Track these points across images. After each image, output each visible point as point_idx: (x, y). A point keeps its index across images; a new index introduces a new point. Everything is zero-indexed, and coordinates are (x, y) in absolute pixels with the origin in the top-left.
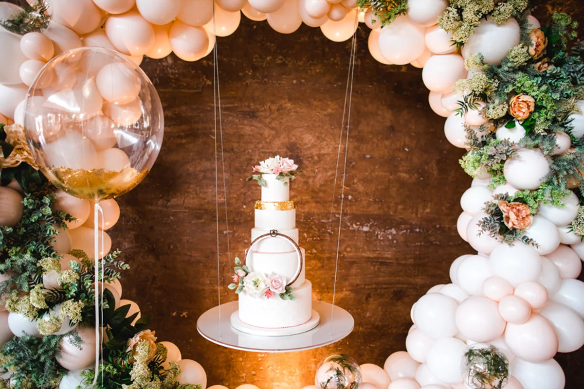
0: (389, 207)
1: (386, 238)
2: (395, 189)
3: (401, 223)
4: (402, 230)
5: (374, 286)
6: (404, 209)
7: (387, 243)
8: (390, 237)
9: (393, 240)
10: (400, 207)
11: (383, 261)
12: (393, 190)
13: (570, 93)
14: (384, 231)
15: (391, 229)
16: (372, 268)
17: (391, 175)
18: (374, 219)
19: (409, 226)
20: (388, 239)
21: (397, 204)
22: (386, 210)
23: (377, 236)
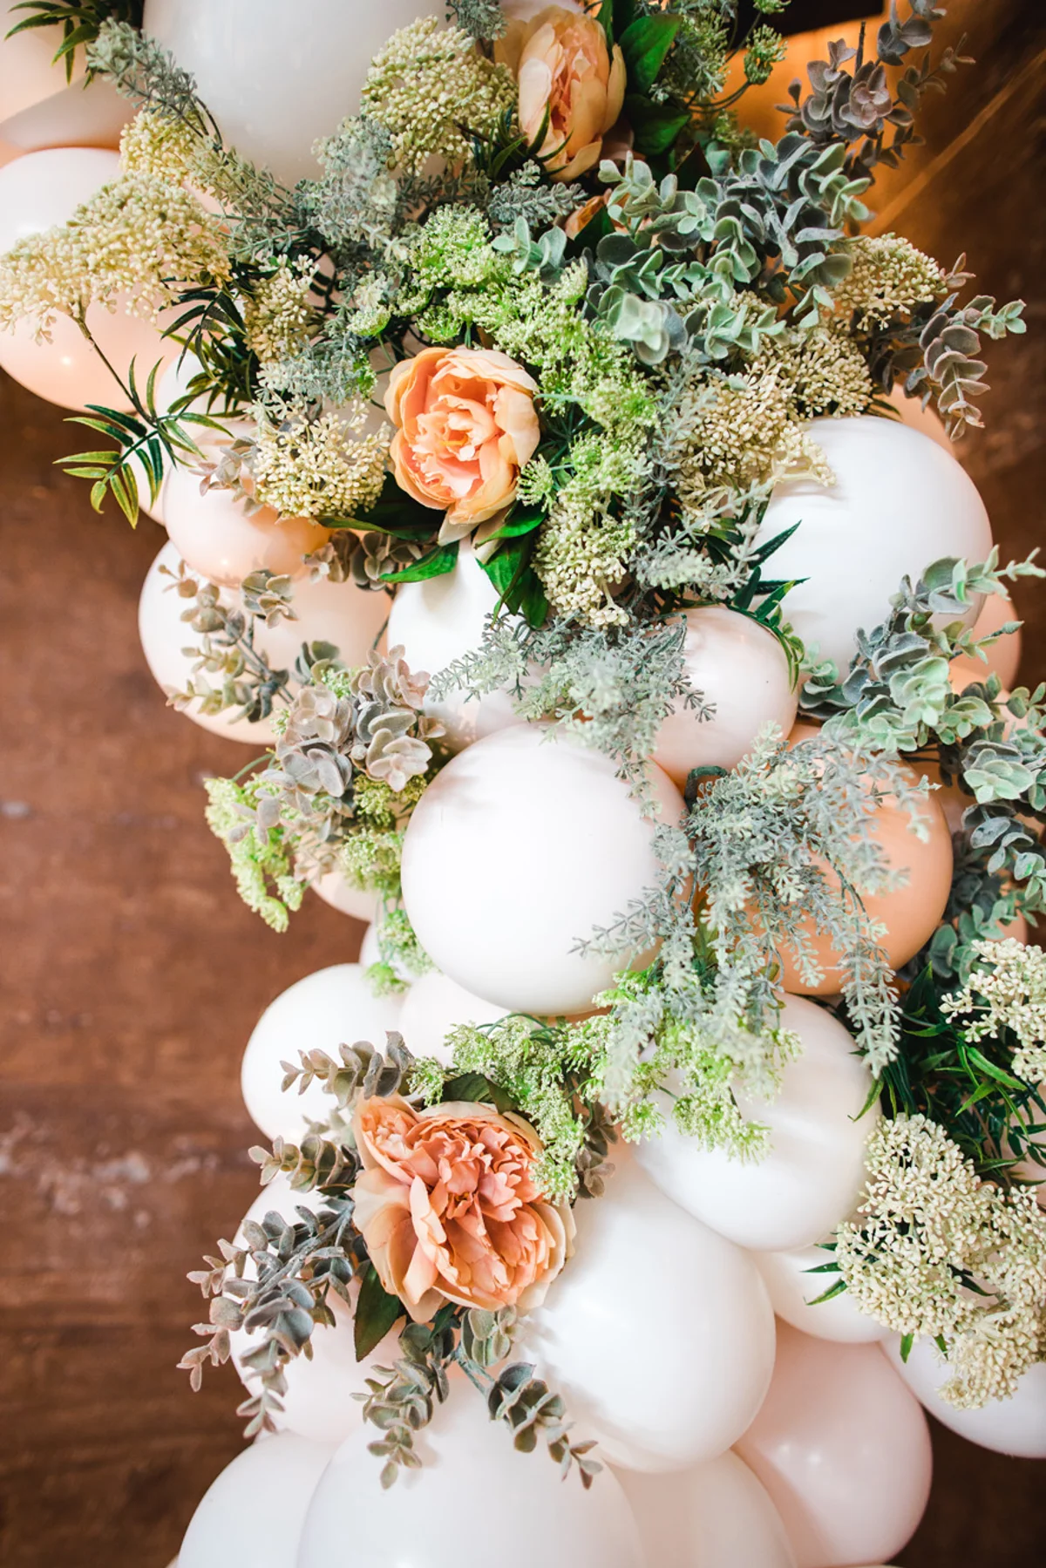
0: (114, 1051)
1: (95, 1206)
2: (145, 963)
3: (174, 1128)
4: (179, 1157)
5: (25, 1459)
6: (192, 1057)
7: (101, 1229)
8: (118, 1199)
9: (129, 1213)
10: (170, 1049)
11: (80, 1318)
12: (138, 970)
13: (745, 336)
14: (87, 1171)
15: (121, 1154)
16: (17, 1363)
17: (129, 893)
18: (37, 1111)
19: (210, 1140)
20: (105, 1208)
21: (155, 1035)
22: (100, 1062)
23: (49, 1197)
